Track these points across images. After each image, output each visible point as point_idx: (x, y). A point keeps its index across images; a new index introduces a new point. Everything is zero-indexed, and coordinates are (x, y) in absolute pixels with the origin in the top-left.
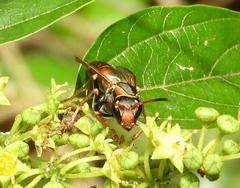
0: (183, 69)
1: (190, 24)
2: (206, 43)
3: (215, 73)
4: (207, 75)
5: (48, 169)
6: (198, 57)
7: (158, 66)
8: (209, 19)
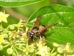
0: (60, 23)
1: (67, 12)
2: (69, 18)
3: (69, 27)
4: (67, 27)
5: (11, 43)
6: (66, 21)
7: (54, 21)
8: (72, 12)
